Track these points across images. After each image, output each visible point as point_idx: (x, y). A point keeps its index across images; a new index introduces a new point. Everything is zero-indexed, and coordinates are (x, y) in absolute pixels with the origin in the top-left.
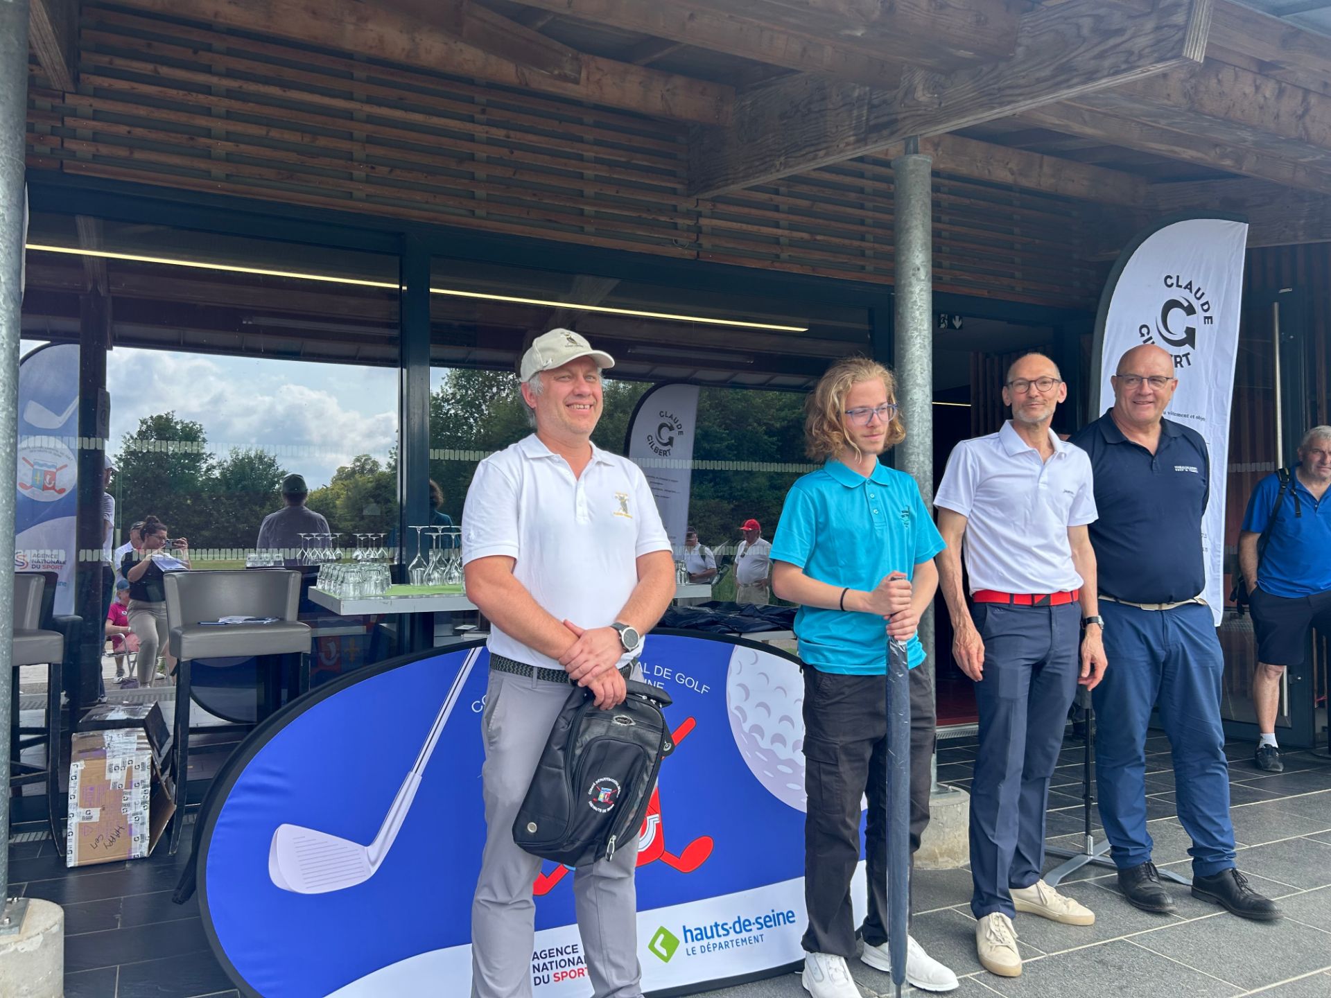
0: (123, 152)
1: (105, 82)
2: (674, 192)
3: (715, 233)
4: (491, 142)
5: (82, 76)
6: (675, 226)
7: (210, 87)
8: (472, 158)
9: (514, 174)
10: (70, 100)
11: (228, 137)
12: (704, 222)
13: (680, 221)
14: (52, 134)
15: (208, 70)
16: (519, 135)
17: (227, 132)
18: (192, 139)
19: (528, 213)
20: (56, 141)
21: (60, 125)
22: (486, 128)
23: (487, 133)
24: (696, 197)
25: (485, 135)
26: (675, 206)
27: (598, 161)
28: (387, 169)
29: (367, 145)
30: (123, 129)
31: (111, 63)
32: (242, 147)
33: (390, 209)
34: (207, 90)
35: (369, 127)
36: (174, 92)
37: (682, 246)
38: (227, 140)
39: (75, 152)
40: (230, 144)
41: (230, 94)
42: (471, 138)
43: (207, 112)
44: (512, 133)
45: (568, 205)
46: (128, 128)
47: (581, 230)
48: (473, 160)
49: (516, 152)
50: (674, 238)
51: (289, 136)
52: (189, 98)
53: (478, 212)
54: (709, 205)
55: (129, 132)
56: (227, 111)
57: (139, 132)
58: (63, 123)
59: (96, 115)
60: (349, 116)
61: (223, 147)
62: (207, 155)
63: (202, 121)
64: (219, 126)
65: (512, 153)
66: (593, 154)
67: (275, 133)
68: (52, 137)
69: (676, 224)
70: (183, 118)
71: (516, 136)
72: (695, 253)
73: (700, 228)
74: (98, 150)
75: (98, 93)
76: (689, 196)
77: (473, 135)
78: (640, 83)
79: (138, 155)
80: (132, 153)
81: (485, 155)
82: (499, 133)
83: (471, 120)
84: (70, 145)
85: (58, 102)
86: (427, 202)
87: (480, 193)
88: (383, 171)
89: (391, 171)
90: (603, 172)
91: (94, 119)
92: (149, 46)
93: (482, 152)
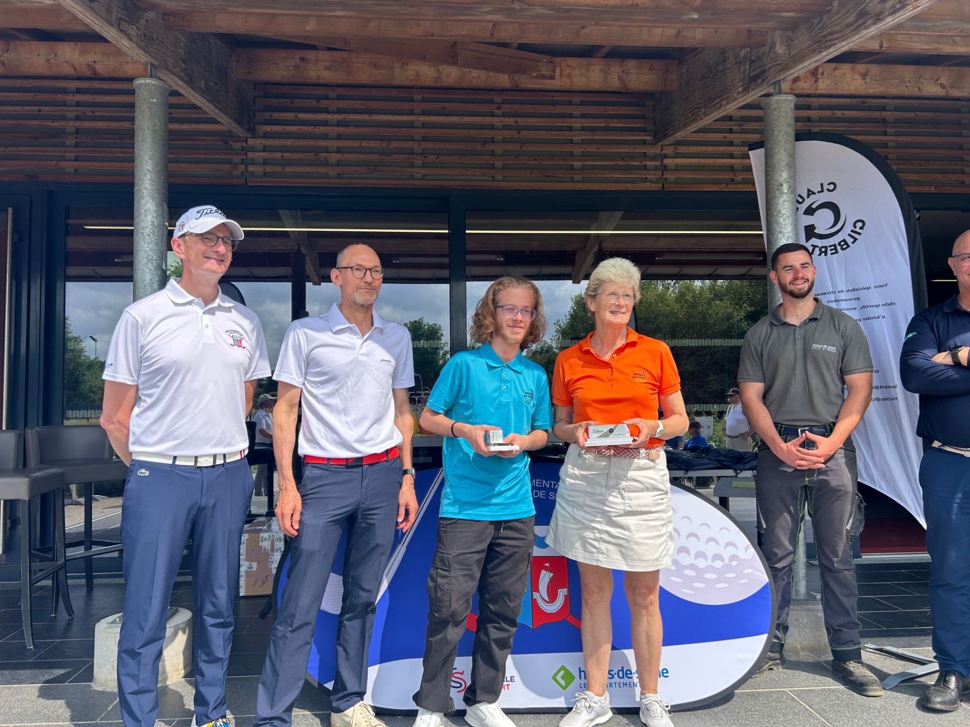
0: (278, 169)
1: (268, 128)
2: (644, 142)
3: (678, 168)
4: (505, 128)
5: (257, 127)
6: (645, 168)
7: (327, 121)
8: (493, 140)
9: (521, 148)
10: (251, 142)
11: (339, 150)
12: (667, 161)
13: (648, 163)
14: (242, 163)
15: (326, 111)
16: (524, 119)
17: (338, 148)
18: (317, 155)
19: (531, 173)
20: (242, 167)
21: (245, 157)
22: (501, 119)
23: (501, 122)
24: (660, 144)
25: (501, 124)
26: (645, 153)
27: (583, 129)
28: (435, 156)
29: (422, 142)
30: (278, 155)
31: (271, 116)
32: (346, 155)
33: (438, 183)
34: (326, 123)
35: (424, 131)
36: (306, 128)
37: (651, 182)
38: (338, 152)
39: (253, 172)
40: (339, 154)
41: (339, 124)
42: (492, 127)
43: (326, 137)
44: (519, 120)
45: (561, 163)
46: (281, 154)
47: (572, 180)
48: (493, 142)
49: (522, 132)
50: (644, 176)
51: (373, 144)
52: (315, 130)
53: (497, 177)
54: (672, 148)
55: (282, 156)
56: (338, 134)
57: (287, 155)
58: (246, 155)
59: (265, 149)
60: (411, 125)
61: (334, 158)
62: (326, 164)
63: (322, 143)
64: (333, 144)
65: (519, 133)
66: (580, 125)
67: (365, 144)
68: (241, 165)
69: (646, 165)
70: (311, 143)
71: (521, 121)
72: (660, 185)
73: (666, 166)
74: (265, 170)
75: (266, 136)
76: (655, 144)
77: (493, 125)
78: (601, 70)
79: (287, 169)
80: (283, 168)
81: (501, 137)
82: (510, 121)
83: (492, 115)
84: (251, 168)
85: (244, 144)
86: (462, 175)
87: (499, 164)
88: (431, 158)
89: (438, 157)
90: (587, 136)
91: (264, 151)
92: (293, 102)
93: (499, 136)
